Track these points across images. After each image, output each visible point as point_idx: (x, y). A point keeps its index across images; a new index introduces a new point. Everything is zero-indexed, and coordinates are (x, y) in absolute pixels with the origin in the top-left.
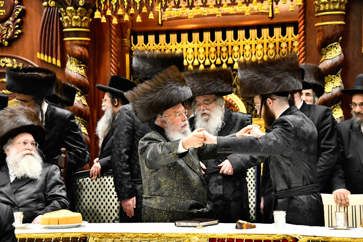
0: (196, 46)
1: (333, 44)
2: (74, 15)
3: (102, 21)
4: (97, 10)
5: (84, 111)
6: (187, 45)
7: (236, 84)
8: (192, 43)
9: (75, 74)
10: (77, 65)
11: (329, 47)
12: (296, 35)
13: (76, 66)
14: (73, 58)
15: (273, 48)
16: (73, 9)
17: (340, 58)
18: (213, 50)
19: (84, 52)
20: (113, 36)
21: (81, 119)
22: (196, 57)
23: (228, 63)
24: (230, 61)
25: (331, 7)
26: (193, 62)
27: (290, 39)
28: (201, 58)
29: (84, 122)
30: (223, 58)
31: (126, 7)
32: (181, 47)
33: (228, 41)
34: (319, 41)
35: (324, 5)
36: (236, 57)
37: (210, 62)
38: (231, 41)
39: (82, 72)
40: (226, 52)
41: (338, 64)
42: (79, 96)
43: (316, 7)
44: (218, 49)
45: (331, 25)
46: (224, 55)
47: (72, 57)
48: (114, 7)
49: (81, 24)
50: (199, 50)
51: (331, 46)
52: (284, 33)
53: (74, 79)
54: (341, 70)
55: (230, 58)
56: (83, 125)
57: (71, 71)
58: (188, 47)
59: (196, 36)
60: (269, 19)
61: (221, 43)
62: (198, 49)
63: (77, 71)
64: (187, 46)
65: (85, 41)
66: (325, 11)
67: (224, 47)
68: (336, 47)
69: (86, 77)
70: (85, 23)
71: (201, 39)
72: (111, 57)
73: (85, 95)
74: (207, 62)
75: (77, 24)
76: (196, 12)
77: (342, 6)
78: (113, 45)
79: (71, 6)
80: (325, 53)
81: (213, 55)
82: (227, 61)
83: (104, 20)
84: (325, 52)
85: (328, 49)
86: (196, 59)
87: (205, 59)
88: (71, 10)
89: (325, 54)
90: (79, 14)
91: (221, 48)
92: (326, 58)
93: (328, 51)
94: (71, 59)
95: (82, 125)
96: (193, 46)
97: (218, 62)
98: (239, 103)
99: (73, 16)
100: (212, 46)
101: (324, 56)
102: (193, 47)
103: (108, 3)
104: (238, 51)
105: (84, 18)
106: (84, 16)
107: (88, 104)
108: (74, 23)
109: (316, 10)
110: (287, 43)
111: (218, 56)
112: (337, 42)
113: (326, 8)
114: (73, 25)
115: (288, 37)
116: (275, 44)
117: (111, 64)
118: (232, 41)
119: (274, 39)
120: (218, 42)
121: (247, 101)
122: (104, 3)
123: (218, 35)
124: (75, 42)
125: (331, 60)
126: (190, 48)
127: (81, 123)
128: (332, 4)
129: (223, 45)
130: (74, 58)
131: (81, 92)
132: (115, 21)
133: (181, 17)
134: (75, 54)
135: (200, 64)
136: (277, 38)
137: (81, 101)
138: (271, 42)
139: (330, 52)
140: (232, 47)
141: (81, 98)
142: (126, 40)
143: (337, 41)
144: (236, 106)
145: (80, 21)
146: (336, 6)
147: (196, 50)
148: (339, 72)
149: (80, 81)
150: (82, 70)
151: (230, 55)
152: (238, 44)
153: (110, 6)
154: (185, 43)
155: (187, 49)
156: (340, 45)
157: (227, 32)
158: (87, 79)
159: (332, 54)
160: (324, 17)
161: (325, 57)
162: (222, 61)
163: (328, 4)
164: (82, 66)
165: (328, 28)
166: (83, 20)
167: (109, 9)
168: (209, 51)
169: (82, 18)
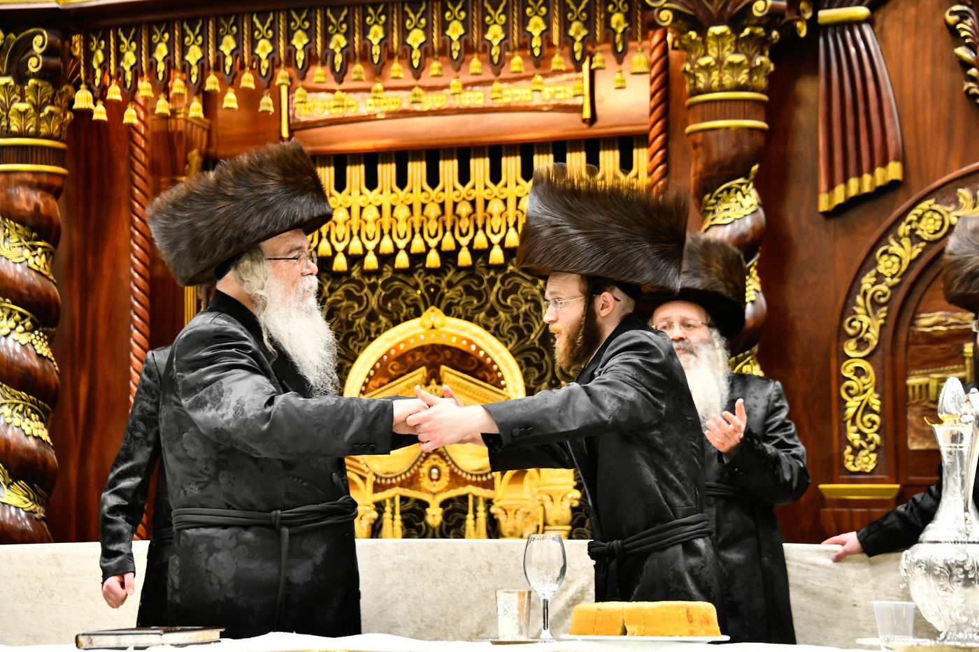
0: (386, 200)
1: (734, 183)
2: (15, 99)
3: (95, 117)
4: (83, 86)
5: (40, 374)
6: (362, 198)
7: (498, 307)
8: (376, 191)
9: (19, 268)
10: (24, 242)
11: (722, 192)
13: (19, 244)
14: (12, 223)
16: (12, 83)
17: (753, 220)
18: (433, 211)
19: (46, 204)
20: (138, 166)
21: (31, 397)
22: (386, 231)
23: (475, 247)
24: (481, 242)
25: (724, 78)
26: (378, 246)
28: (402, 235)
29: (38, 405)
30: (462, 235)
31: (160, 76)
32: (347, 202)
33: (474, 187)
34: (695, 174)
35: (706, 74)
36: (496, 230)
37: (426, 244)
38: (483, 187)
39: (41, 261)
40: (469, 216)
41: (748, 239)
42: (25, 331)
43: (686, 78)
44: (449, 208)
45: (727, 128)
46: (465, 224)
47: (7, 220)
48: (129, 76)
49: (38, 128)
50: (396, 210)
51: (728, 190)
52: (626, 165)
53: (13, 281)
54: (758, 255)
55: (480, 233)
56: (37, 416)
57: (7, 259)
58: (364, 202)
59: (387, 172)
60: (585, 126)
61: (457, 193)
62: (393, 207)
63: (22, 259)
64: (361, 201)
65: (49, 174)
66: (709, 90)
67: (464, 202)
68: (741, 190)
69: (51, 277)
70: (49, 124)
71: (402, 181)
72: (132, 223)
73: (45, 329)
74: (418, 246)
75: (25, 126)
76: (385, 104)
77: (755, 78)
78: (137, 191)
79: (6, 75)
80: (711, 208)
81: (432, 226)
82: (472, 242)
83: (100, 113)
84: (713, 205)
85: (720, 196)
86: (387, 237)
87: (413, 237)
88: (6, 85)
89: (714, 211)
90: (30, 97)
91: (455, 204)
92: (713, 223)
93: (719, 202)
94: (7, 225)
95: (33, 416)
96: (378, 200)
97: (448, 244)
98: (502, 359)
99: (11, 103)
100: (431, 199)
101: (710, 217)
102: (378, 204)
103: (112, 67)
104: (501, 215)
105: (47, 109)
106: (46, 104)
107: (54, 356)
108: (15, 122)
109: (688, 88)
111: (448, 228)
112: (747, 177)
113: (713, 81)
114: (14, 128)
115: (637, 176)
117: (132, 243)
118: (486, 187)
120: (449, 189)
121: (527, 354)
122: (100, 66)
123: (449, 169)
124: (18, 177)
125: (728, 228)
126: (370, 206)
127: (29, 410)
128: (726, 71)
129: (461, 198)
130: (15, 222)
131: (31, 320)
132: (131, 116)
133: (344, 118)
134: (19, 210)
135: (397, 250)
137: (33, 345)
139: (726, 206)
140: (487, 202)
141: (33, 336)
143: (746, 175)
144: (495, 367)
145: (33, 119)
146: (738, 76)
147: (386, 209)
148: (754, 261)
149: (30, 288)
150: (37, 258)
151: (480, 225)
152: (502, 194)
153: (118, 74)
154: (358, 193)
155: (362, 209)
156: (755, 187)
157: (472, 161)
158: (54, 283)
159: (732, 210)
160: (706, 107)
161: (713, 219)
162: (457, 243)
163: (716, 69)
164: (40, 246)
165: (717, 138)
166: (42, 115)
167: (114, 82)
168: (422, 214)
169: (38, 108)
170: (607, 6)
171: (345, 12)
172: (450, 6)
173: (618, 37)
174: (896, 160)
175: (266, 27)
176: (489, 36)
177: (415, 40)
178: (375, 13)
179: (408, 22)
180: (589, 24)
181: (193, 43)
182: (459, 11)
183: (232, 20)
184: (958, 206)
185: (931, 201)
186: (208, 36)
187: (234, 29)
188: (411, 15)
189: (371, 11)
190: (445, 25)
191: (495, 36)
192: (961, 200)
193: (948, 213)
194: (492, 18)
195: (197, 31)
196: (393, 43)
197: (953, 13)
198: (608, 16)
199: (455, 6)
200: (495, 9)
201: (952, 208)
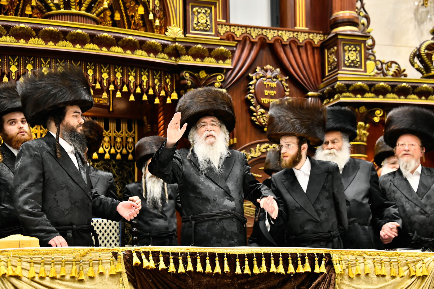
12: (130, 132)
15: (108, 142)
27: (124, 135)
52: (118, 129)
60: (109, 114)
110: (122, 138)
115: (122, 133)
116: (110, 138)
119: (110, 133)
136: (112, 132)
138: (107, 135)
170: (165, 76)
171: (79, 63)
172: (117, 67)
173: (169, 87)
174: (236, 137)
175: (46, 63)
176: (130, 79)
177: (105, 77)
178: (91, 65)
179: (102, 70)
180: (160, 81)
181: (14, 64)
182: (120, 69)
183: (32, 59)
184: (251, 152)
185: (244, 151)
186: (21, 62)
187: (33, 62)
188: (104, 68)
189: (89, 64)
190: (115, 73)
191: (132, 80)
192: (252, 151)
193: (248, 155)
194: (131, 73)
195: (16, 60)
196: (97, 76)
197: (250, 96)
198: (166, 79)
199: (119, 68)
200: (132, 71)
201: (249, 153)
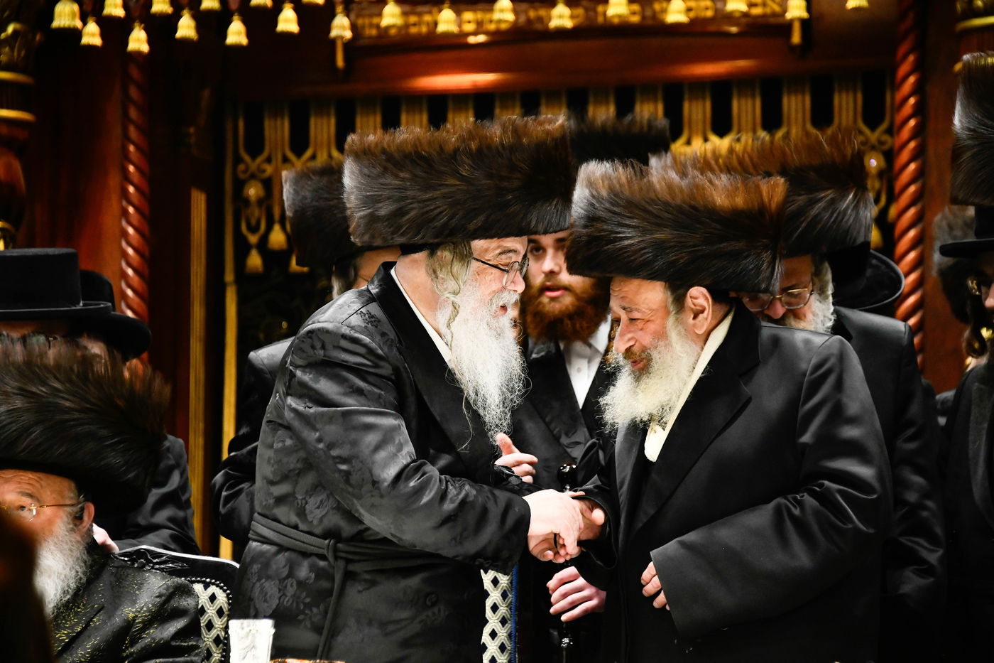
3: (85, 40)
20: (133, 110)
70: (12, 49)
72: (125, 194)
78: (131, 148)
83: (92, 35)
105: (11, 28)
106: (9, 20)
117: (124, 224)
132: (138, 40)
142: (192, 130)
166: (3, 36)
